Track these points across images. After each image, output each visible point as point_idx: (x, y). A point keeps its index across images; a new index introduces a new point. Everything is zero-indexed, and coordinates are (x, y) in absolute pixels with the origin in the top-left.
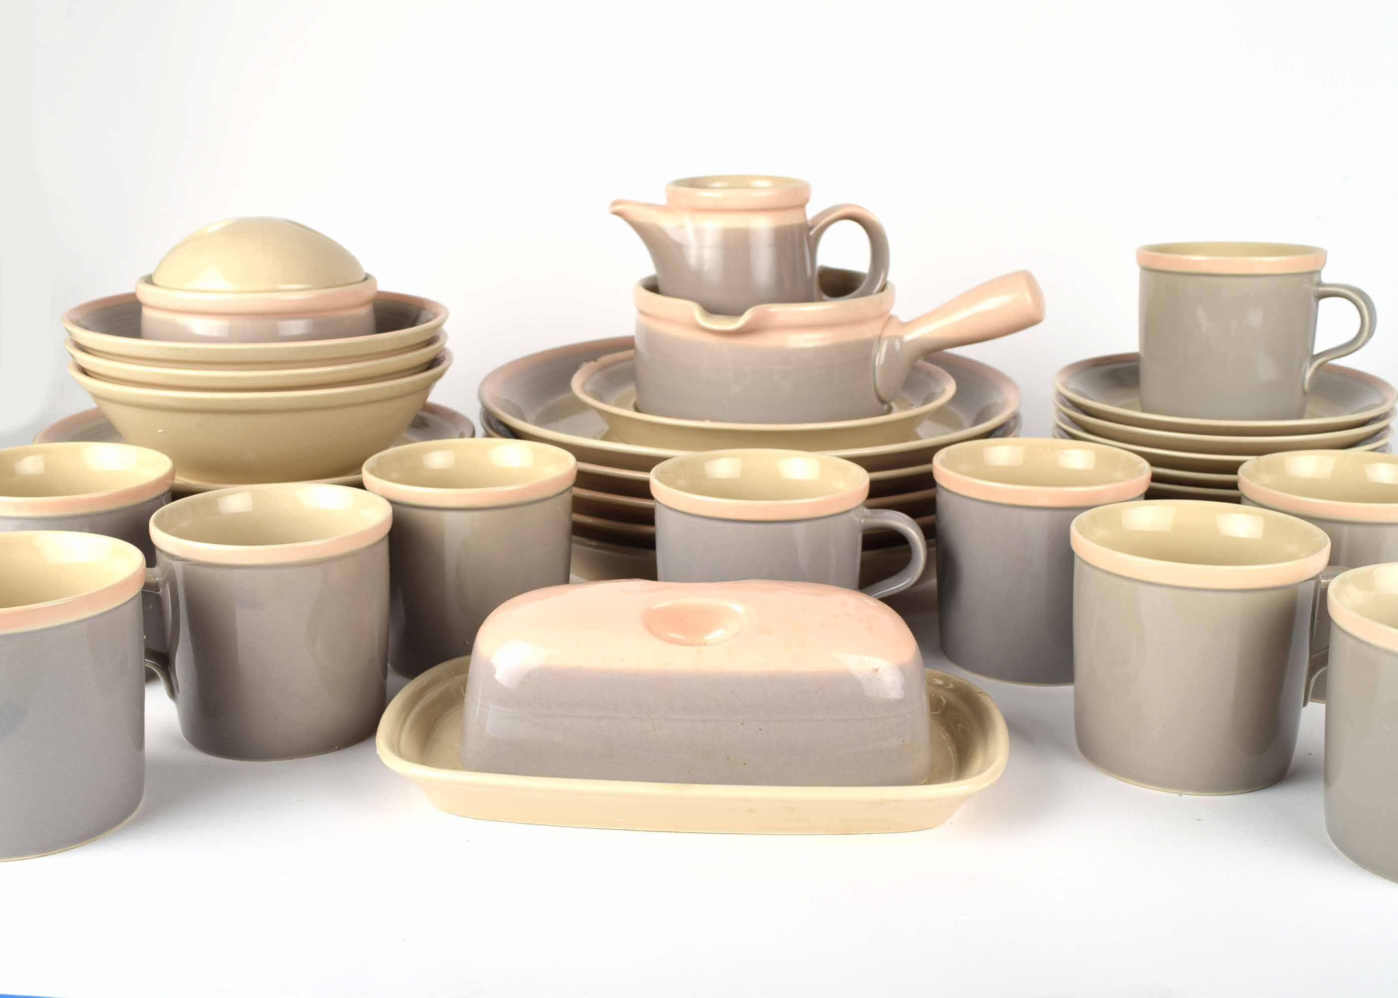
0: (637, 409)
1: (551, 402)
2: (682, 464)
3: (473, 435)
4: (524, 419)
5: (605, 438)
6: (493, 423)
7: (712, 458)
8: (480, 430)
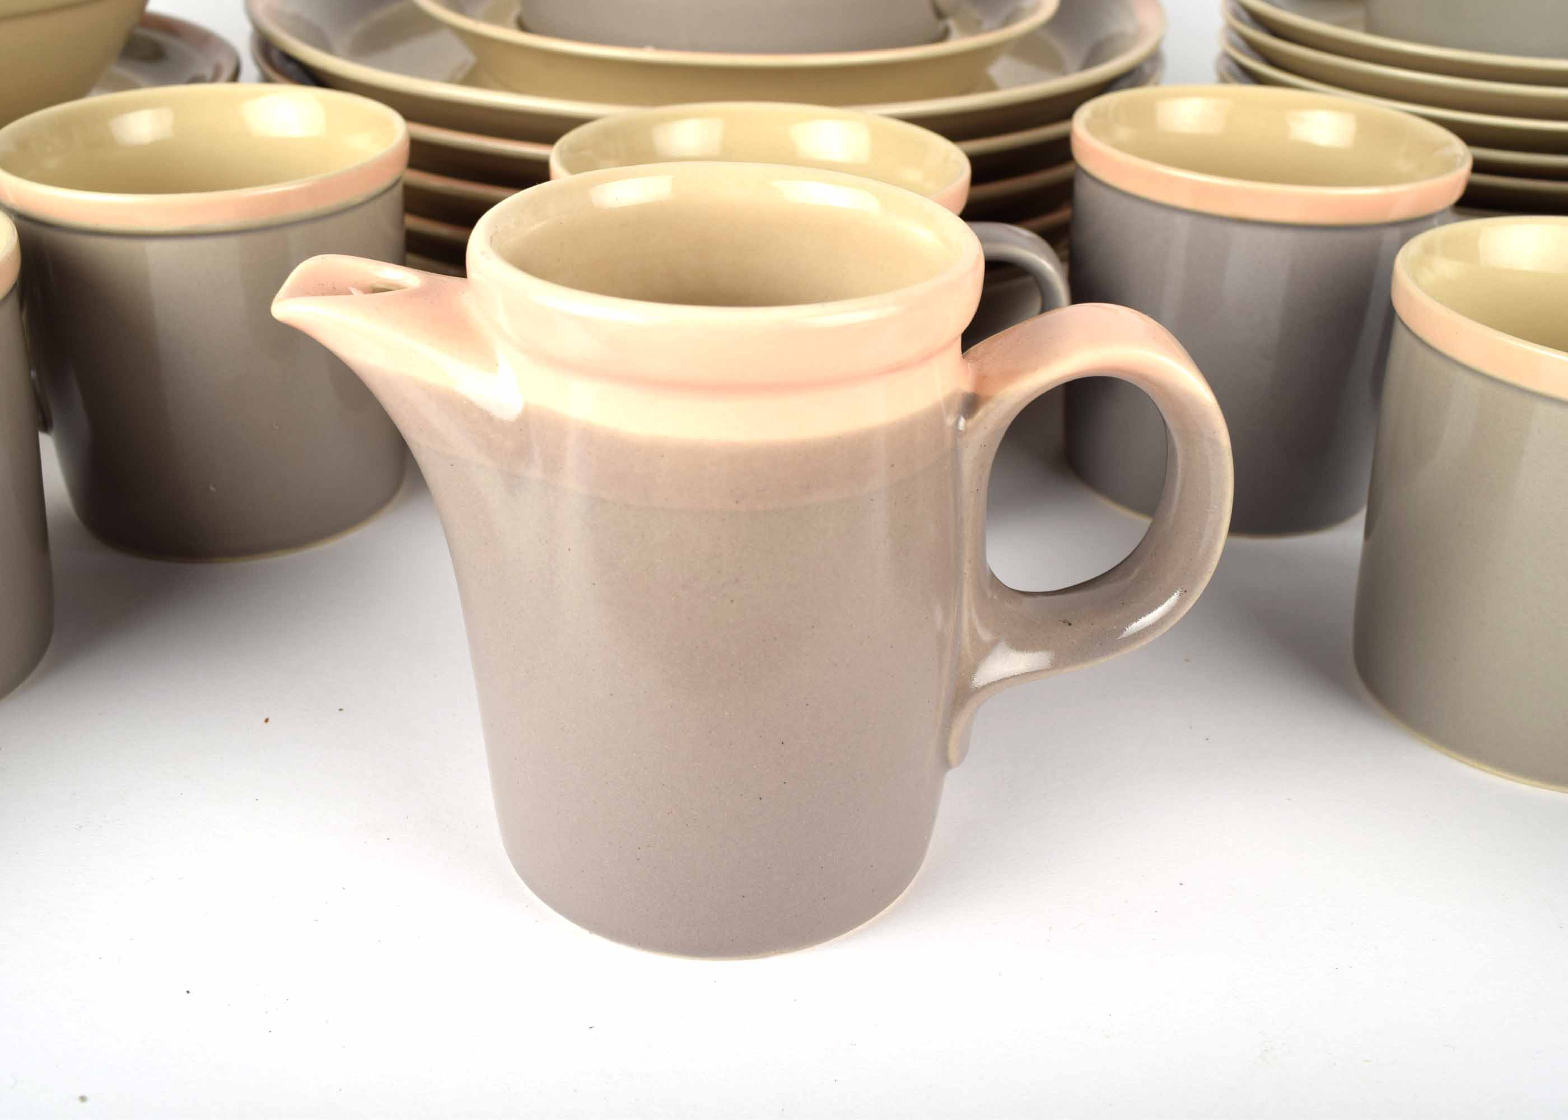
0: (523, 26)
1: (379, 15)
2: (608, 133)
3: (235, 77)
4: (326, 47)
5: (469, 80)
6: (274, 55)
7: (663, 120)
8: (250, 68)
